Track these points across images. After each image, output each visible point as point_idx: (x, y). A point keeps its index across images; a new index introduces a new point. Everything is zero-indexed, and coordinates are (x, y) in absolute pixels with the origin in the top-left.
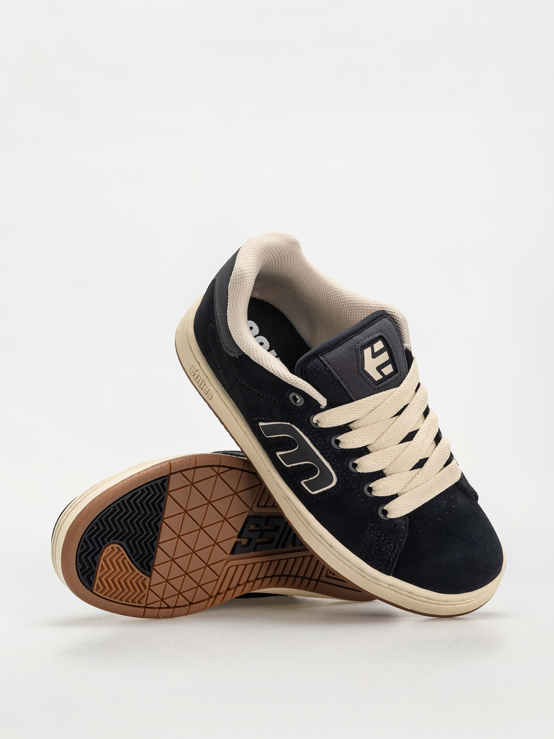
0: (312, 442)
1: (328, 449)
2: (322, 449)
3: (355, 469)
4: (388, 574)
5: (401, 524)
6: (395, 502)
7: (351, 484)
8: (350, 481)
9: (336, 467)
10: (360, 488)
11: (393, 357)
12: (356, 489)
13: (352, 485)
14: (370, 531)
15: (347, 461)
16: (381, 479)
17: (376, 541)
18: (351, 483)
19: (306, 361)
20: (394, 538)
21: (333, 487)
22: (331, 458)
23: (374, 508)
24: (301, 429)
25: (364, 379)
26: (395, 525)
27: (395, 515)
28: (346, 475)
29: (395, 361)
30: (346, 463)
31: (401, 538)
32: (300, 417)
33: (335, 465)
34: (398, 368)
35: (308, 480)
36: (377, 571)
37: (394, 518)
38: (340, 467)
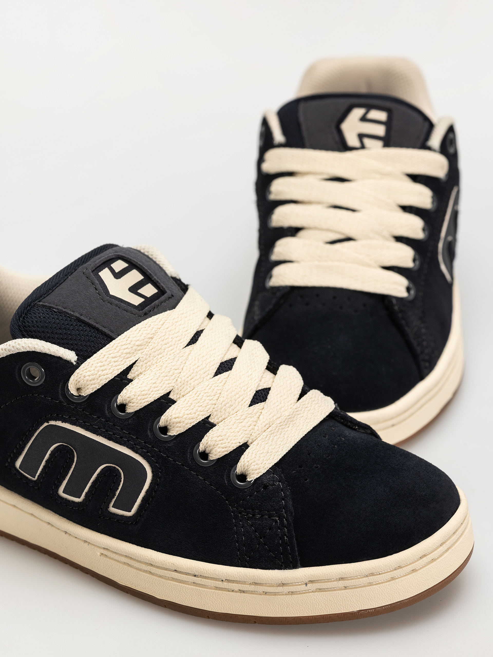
0: (87, 429)
1: (114, 425)
2: (107, 431)
3: (167, 435)
4: (295, 567)
5: (273, 481)
6: (247, 454)
7: (173, 461)
8: (168, 457)
9: (138, 447)
10: (189, 460)
11: (149, 275)
12: (183, 466)
13: (175, 462)
14: (236, 517)
15: (150, 429)
16: (210, 431)
17: (252, 526)
18: (172, 459)
19: (21, 316)
20: (274, 504)
21: (151, 483)
22: (126, 437)
23: (224, 480)
24: (64, 421)
25: (116, 305)
26: (265, 487)
27: (257, 471)
28: (159, 451)
29: (155, 279)
30: (149, 432)
31: (283, 500)
32: (52, 399)
33: (136, 445)
34: (164, 287)
35: (116, 497)
36: (276, 571)
37: (259, 477)
38: (143, 444)
